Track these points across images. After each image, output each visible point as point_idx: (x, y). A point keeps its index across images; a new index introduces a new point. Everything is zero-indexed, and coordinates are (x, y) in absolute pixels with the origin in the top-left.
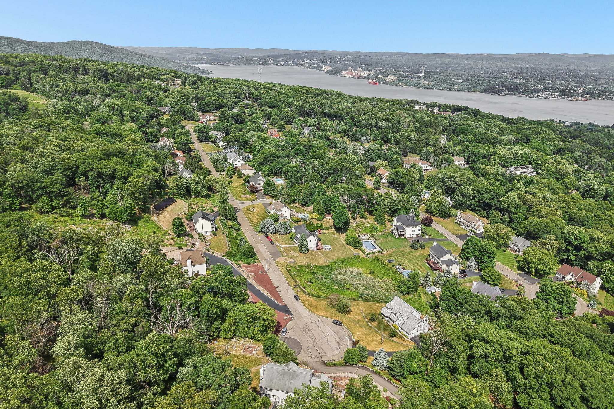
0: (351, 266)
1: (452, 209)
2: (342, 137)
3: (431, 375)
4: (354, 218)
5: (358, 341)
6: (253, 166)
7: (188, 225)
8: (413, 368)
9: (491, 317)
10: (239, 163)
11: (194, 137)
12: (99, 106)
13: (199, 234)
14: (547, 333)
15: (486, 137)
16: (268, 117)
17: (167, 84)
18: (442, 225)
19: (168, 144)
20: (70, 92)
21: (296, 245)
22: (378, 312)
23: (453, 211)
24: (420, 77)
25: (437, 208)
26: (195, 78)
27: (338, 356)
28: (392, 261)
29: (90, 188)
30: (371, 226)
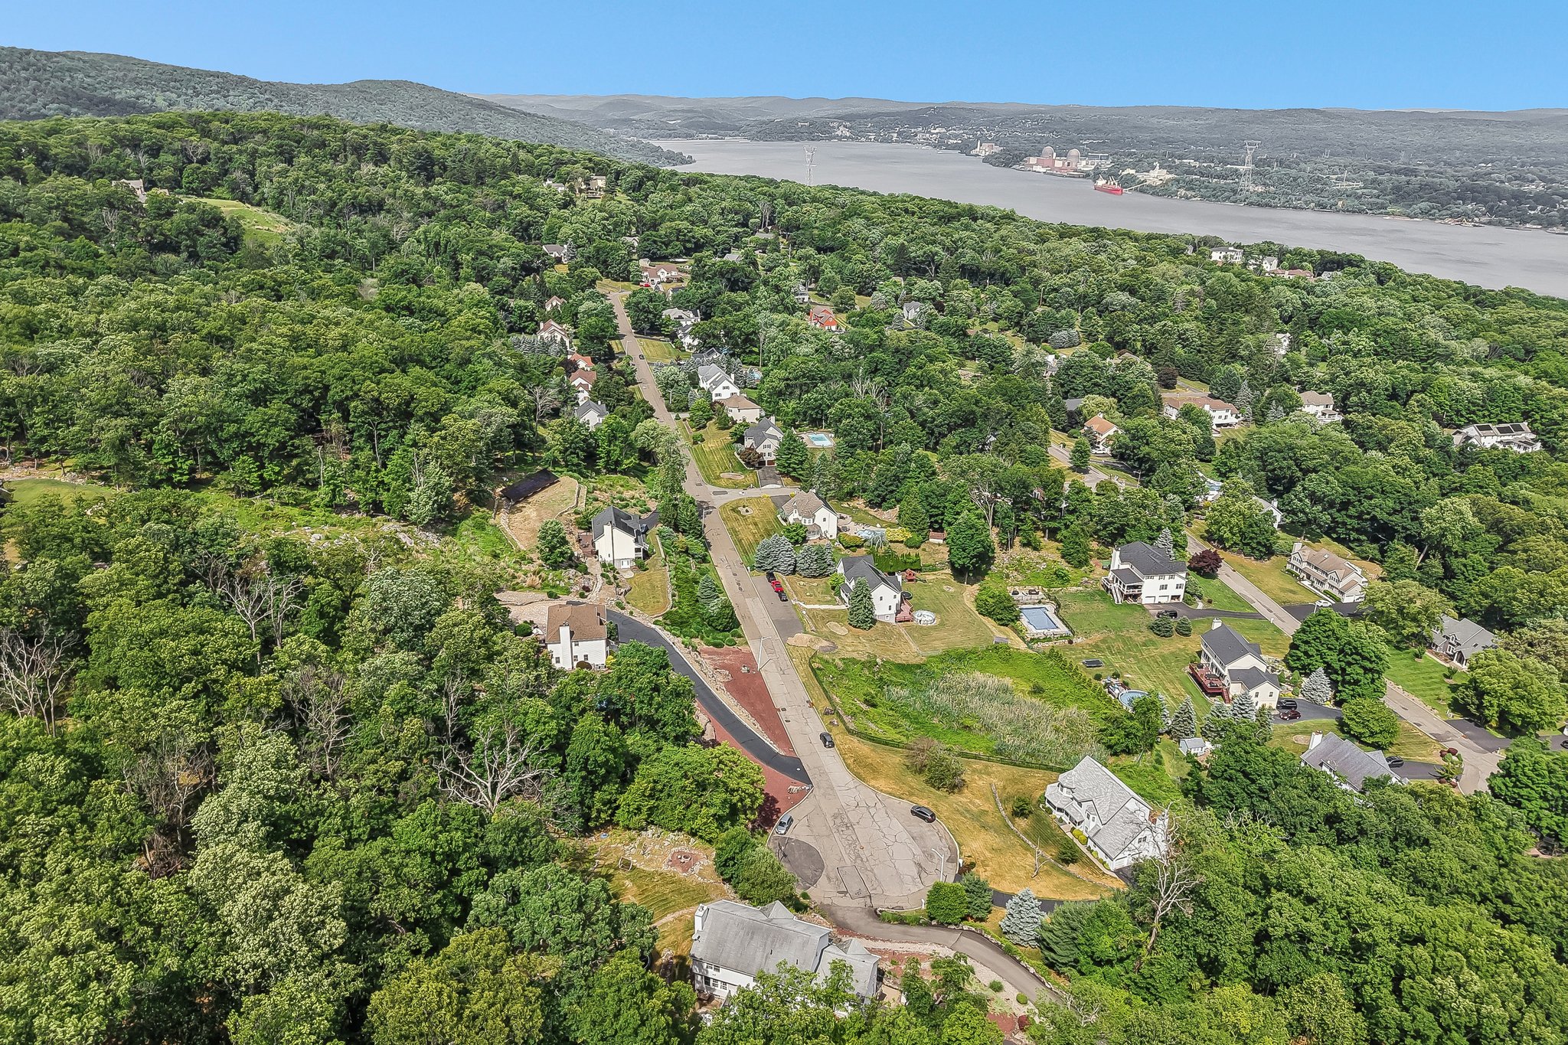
0: (982, 670)
1: (1280, 533)
2: (1002, 330)
3: (1145, 970)
4: (1006, 545)
5: (973, 865)
6: (758, 401)
7: (579, 541)
8: (1100, 948)
9: (1339, 833)
10: (725, 390)
11: (624, 322)
12: (403, 240)
13: (604, 565)
14: (1494, 889)
15: (1405, 340)
16: (813, 274)
17: (572, 188)
18: (1247, 576)
19: (558, 339)
20: (340, 205)
21: (843, 607)
22: (1037, 795)
23: (1283, 539)
24: (1239, 175)
25: (1236, 530)
26: (640, 173)
27: (912, 897)
28: (1097, 664)
29: (351, 440)
30: (1048, 568)
